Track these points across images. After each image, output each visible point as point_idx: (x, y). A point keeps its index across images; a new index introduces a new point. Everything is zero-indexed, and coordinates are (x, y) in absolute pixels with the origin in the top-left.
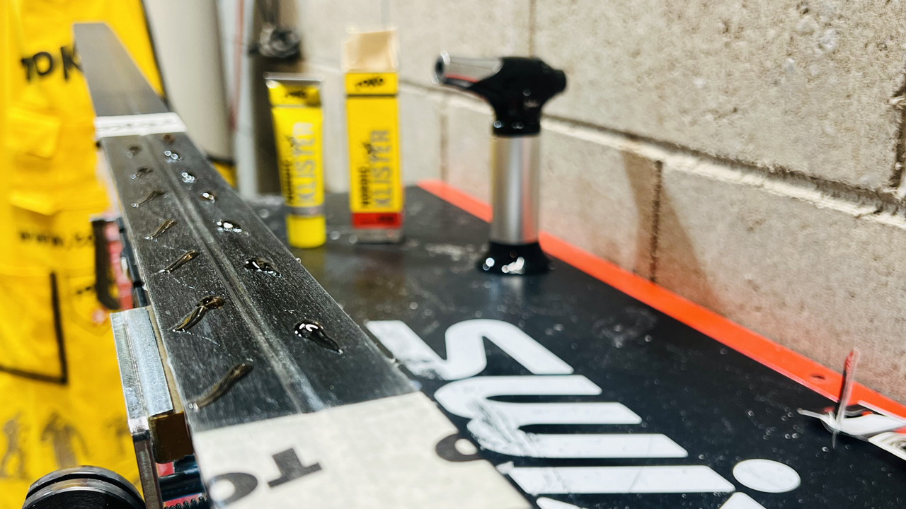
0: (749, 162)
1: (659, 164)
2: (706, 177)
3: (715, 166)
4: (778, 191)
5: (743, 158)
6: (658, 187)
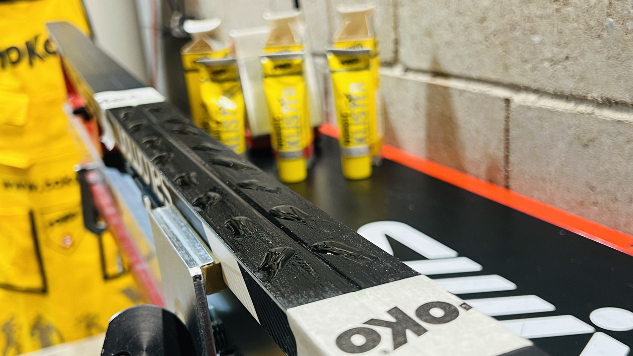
0: (581, 96)
1: (507, 101)
2: (547, 109)
3: (553, 100)
4: (607, 116)
5: (576, 93)
6: (507, 118)
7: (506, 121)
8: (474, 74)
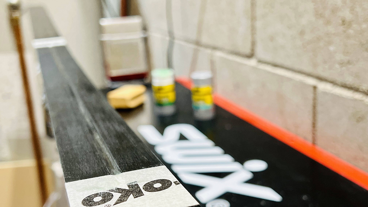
0: (356, 88)
1: (315, 88)
2: (337, 95)
3: (341, 89)
5: (353, 85)
7: (314, 100)
8: (296, 68)
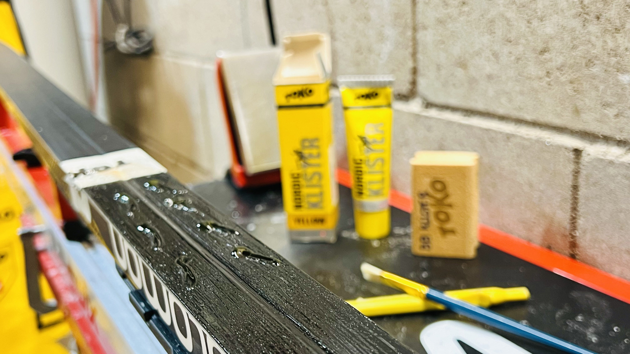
6: (576, 173)
7: (574, 175)
8: (529, 117)
